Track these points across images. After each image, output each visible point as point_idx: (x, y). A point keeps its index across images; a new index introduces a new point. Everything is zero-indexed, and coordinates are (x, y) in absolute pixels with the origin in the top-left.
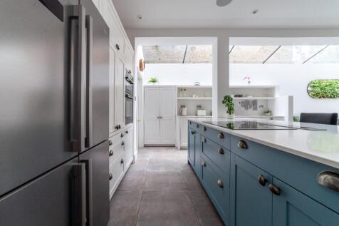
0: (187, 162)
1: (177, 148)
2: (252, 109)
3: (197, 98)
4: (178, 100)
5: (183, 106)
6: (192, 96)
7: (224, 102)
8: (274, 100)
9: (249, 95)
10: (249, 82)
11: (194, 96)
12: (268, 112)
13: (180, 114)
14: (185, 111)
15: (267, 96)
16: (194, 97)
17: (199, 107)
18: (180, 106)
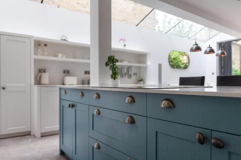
0: (58, 153)
1: (35, 136)
2: (127, 76)
3: (65, 59)
4: (35, 60)
5: (41, 71)
6: (56, 56)
7: (107, 64)
8: (146, 68)
9: (124, 61)
10: (125, 45)
11: (60, 55)
12: (141, 81)
13: (38, 82)
14: (46, 78)
15: (140, 62)
16: (60, 58)
17: (67, 72)
18: (37, 71)
